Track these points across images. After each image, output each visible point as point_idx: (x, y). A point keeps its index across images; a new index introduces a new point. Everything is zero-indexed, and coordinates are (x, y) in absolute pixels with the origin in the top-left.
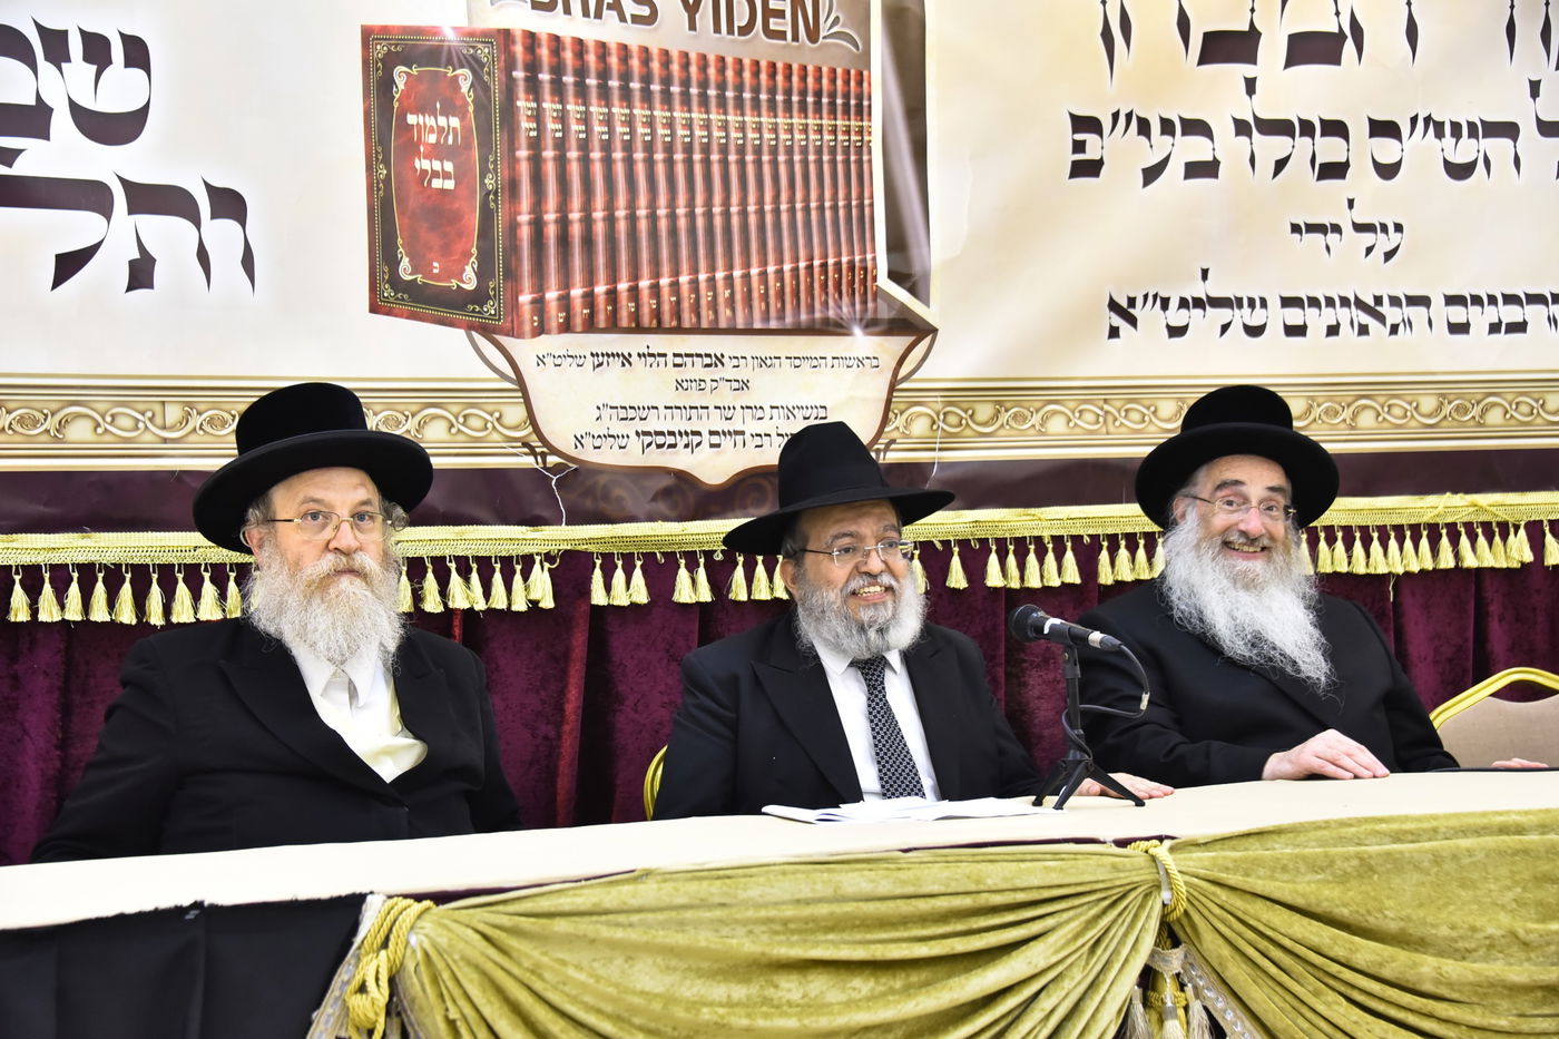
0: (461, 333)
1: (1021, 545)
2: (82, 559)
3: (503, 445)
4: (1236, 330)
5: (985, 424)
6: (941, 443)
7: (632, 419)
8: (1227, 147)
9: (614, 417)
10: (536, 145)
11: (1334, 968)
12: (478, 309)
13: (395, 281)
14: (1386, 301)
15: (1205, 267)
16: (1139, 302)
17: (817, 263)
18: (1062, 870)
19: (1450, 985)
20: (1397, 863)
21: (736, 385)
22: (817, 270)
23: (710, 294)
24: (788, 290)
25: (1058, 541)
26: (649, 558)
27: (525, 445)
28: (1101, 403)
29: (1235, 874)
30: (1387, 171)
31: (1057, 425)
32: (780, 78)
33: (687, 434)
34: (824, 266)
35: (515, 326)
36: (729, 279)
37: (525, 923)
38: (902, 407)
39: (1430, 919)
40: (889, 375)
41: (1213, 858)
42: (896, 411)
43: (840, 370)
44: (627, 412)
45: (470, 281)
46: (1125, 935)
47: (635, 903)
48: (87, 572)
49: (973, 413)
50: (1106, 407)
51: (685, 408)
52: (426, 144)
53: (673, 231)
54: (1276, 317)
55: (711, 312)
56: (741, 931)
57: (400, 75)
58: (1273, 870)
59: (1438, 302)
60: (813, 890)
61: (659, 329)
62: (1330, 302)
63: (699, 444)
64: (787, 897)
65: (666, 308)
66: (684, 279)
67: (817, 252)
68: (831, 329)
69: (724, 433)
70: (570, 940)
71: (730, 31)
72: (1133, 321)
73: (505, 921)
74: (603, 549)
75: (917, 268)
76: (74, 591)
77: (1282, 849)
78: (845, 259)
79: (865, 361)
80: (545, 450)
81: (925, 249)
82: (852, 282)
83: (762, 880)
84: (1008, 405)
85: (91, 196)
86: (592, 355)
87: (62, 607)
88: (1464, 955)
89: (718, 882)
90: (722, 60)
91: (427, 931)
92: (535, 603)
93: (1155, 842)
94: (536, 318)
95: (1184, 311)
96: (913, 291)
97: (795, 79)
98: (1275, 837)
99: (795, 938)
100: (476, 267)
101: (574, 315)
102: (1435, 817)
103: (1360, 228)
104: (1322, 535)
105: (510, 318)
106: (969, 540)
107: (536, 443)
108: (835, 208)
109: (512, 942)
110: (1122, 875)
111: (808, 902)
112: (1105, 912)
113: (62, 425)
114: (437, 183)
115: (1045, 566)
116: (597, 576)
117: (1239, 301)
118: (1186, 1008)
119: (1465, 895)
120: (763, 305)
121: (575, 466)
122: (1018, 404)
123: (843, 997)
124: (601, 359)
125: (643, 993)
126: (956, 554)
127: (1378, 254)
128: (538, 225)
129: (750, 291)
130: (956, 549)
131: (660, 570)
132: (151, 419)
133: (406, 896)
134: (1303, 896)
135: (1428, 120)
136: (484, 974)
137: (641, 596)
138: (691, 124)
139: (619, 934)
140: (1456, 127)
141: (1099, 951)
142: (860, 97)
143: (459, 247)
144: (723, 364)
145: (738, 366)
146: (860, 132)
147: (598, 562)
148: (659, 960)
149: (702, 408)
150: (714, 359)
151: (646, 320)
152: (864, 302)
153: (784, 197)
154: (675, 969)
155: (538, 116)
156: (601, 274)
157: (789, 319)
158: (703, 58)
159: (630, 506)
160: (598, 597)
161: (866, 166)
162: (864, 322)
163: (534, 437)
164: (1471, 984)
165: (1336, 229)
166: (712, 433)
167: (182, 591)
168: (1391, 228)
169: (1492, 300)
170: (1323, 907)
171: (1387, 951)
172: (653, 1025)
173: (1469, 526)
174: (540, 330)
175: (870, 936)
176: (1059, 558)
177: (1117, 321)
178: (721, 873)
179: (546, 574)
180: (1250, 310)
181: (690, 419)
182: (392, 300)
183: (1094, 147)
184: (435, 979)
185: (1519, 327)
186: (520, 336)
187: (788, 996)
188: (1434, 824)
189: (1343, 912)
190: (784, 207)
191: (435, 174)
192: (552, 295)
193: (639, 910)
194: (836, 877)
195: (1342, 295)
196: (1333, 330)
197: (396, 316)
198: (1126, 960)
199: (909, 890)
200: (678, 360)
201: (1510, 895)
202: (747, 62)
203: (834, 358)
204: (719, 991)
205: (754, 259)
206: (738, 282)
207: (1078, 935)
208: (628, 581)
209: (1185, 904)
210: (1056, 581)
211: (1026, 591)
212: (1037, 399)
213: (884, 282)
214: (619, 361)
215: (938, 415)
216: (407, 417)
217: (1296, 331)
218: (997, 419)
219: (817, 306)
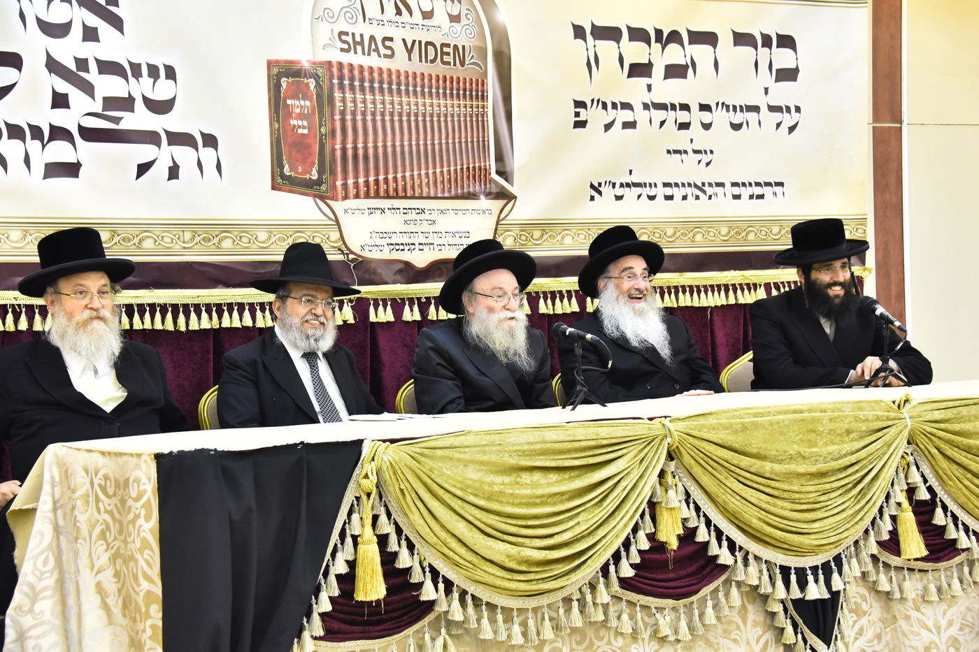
0: (311, 199)
1: (553, 294)
2: (150, 301)
4: (644, 197)
5: (537, 240)
7: (385, 238)
8: (640, 115)
9: (378, 237)
10: (343, 113)
11: (733, 468)
12: (318, 188)
13: (282, 176)
14: (707, 185)
15: (631, 169)
16: (603, 184)
17: (465, 167)
18: (630, 430)
19: (776, 474)
20: (756, 426)
21: (430, 222)
22: (465, 170)
23: (419, 181)
24: (452, 179)
25: (569, 292)
26: (394, 300)
27: (340, 250)
28: (587, 230)
29: (695, 431)
30: (707, 126)
31: (568, 240)
32: (448, 83)
33: (409, 244)
34: (468, 168)
35: (335, 196)
36: (427, 174)
37: (426, 451)
38: (502, 232)
39: (769, 448)
40: (496, 218)
41: (686, 425)
42: (499, 232)
43: (475, 216)
44: (383, 234)
45: (315, 177)
46: (654, 456)
47: (466, 443)
48: (153, 307)
49: (532, 235)
50: (589, 232)
51: (408, 233)
52: (295, 113)
53: (403, 152)
54: (661, 192)
55: (419, 189)
56: (507, 455)
57: (284, 82)
58: (709, 429)
59: (728, 185)
60: (534, 439)
61: (397, 197)
62: (683, 185)
63: (414, 249)
64: (524, 441)
65: (400, 187)
67: (465, 162)
68: (471, 196)
69: (425, 244)
70: (442, 458)
71: (426, 61)
72: (600, 193)
73: (418, 450)
74: (374, 297)
75: (508, 169)
76: (147, 315)
77: (712, 421)
78: (477, 165)
79: (486, 211)
80: (348, 252)
81: (511, 161)
82: (480, 176)
83: (515, 434)
84: (547, 231)
85: (151, 138)
86: (368, 208)
87: (143, 323)
88: (780, 462)
89: (498, 435)
90: (423, 74)
91: (390, 454)
92: (345, 322)
93: (664, 418)
94: (343, 192)
95: (622, 188)
96: (506, 179)
97: (455, 83)
98: (709, 416)
99: (528, 458)
100: (317, 169)
101: (360, 191)
102: (769, 407)
103: (696, 152)
104: (680, 289)
105: (332, 192)
106: (531, 292)
107: (344, 249)
108: (472, 142)
109: (422, 459)
110: (652, 432)
111: (532, 443)
112: (645, 447)
113: (141, 241)
114: (300, 131)
115: (564, 304)
116: (372, 309)
117: (645, 184)
118: (676, 485)
119: (782, 438)
120: (442, 186)
121: (361, 259)
122: (551, 231)
123: (546, 482)
124: (372, 211)
125: (471, 480)
127: (703, 163)
128: (344, 150)
129: (436, 179)
131: (397, 305)
132: (178, 239)
133: (379, 441)
134: (721, 439)
135: (723, 104)
136: (413, 471)
137: (392, 319)
138: (410, 103)
139: (462, 456)
140: (735, 107)
141: (644, 463)
142: (483, 92)
143: (310, 160)
144: (424, 213)
145: (431, 214)
146: (483, 108)
147: (372, 302)
148: (476, 466)
149: (415, 232)
150: (421, 210)
151: (391, 193)
152: (485, 184)
153: (450, 137)
154: (483, 470)
155: (344, 100)
156: (372, 172)
157: (453, 192)
158: (415, 74)
159: (386, 278)
160: (373, 318)
161: (486, 123)
162: (485, 194)
163: (343, 246)
164: (784, 474)
165: (686, 152)
166: (420, 244)
167: (193, 316)
168: (708, 152)
169: (750, 184)
170: (729, 444)
171: (753, 461)
172: (475, 492)
173: (741, 285)
174: (346, 197)
175: (556, 457)
176: (569, 300)
177: (594, 193)
179: (350, 308)
180: (650, 188)
181: (410, 237)
182: (281, 184)
183: (584, 115)
184: (395, 473)
185: (761, 197)
186: (337, 200)
187: (525, 481)
188: (769, 410)
189: (736, 446)
190: (450, 141)
191: (299, 127)
192: (350, 182)
193: (467, 447)
195: (688, 182)
196: (685, 198)
197: (283, 191)
198: (655, 466)
199: (571, 438)
200: (405, 211)
201: (798, 437)
202: (434, 76)
203: (472, 210)
204: (499, 479)
205: (438, 165)
206: (431, 176)
207: (635, 457)
208: (385, 311)
209: (677, 443)
210: (568, 311)
211: (555, 315)
212: (560, 228)
213: (494, 176)
214: (380, 211)
215: (517, 236)
216: (288, 237)
217: (669, 198)
218: (542, 237)
219: (465, 186)
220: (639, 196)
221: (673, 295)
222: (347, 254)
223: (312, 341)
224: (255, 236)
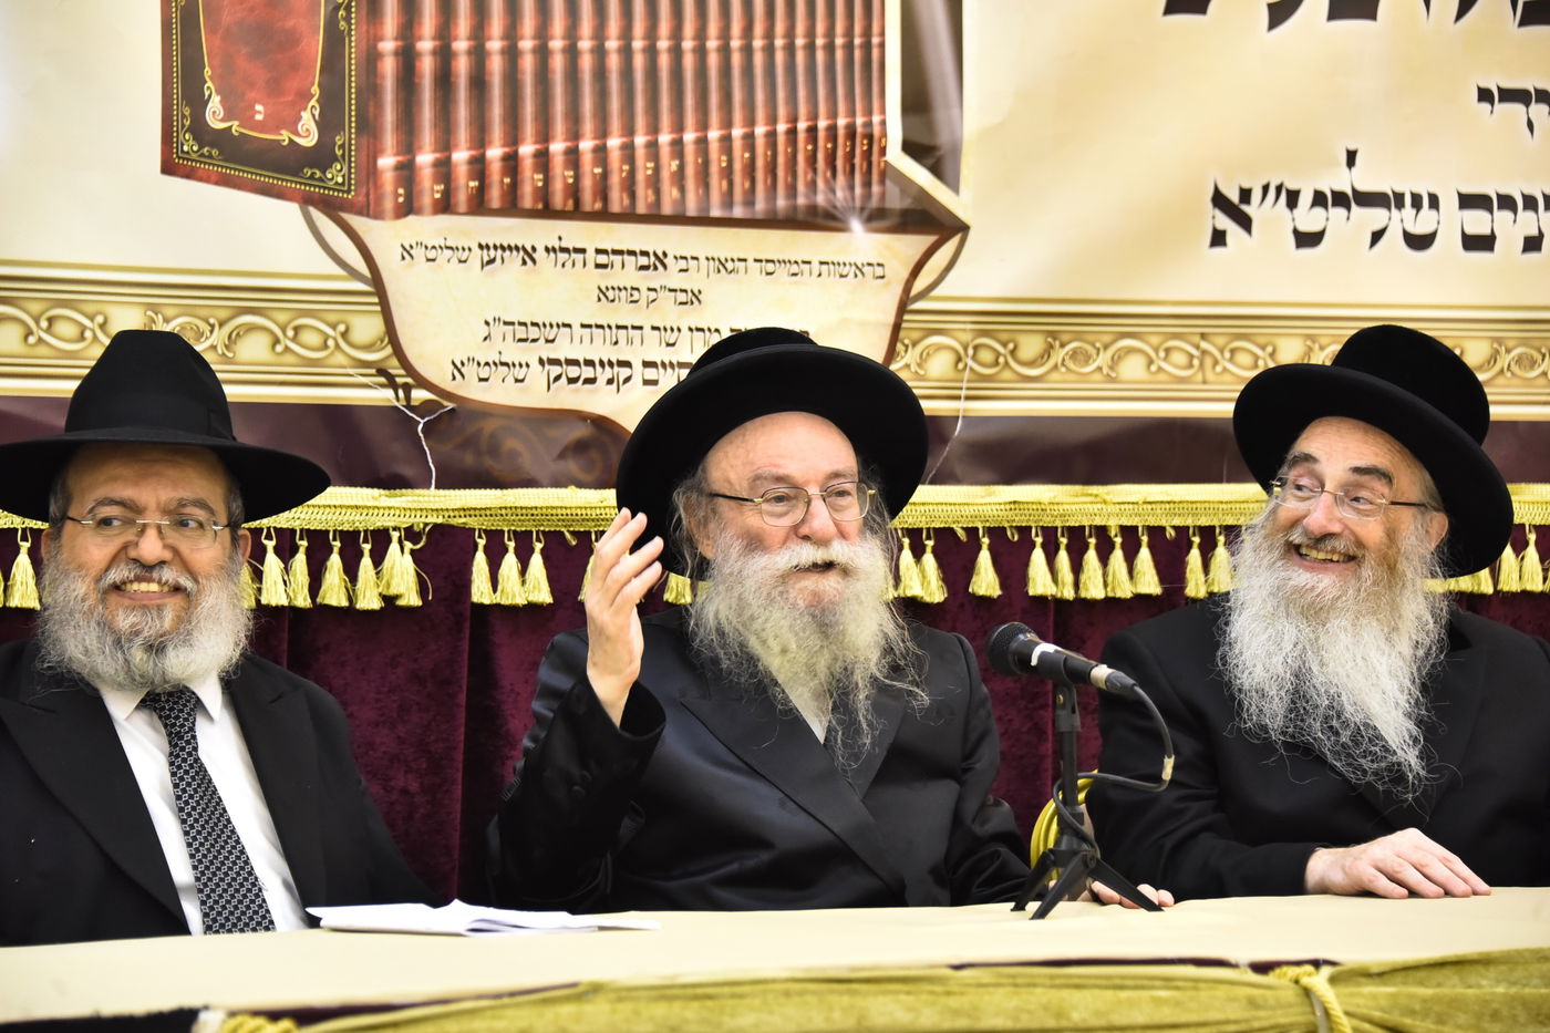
0: (292, 209)
1: (1077, 538)
3: (351, 371)
4: (1394, 238)
5: (1031, 364)
6: (968, 389)
7: (534, 340)
9: (509, 338)
12: (318, 174)
13: (200, 130)
15: (1352, 148)
16: (1256, 196)
17: (802, 125)
18: (1178, 1004)
21: (682, 297)
22: (801, 136)
23: (650, 165)
24: (760, 163)
25: (1129, 533)
26: (553, 540)
27: (382, 372)
28: (1197, 339)
29: (1423, 1020)
31: (1133, 368)
33: (611, 364)
34: (813, 130)
35: (372, 202)
36: (678, 145)
38: (916, 335)
40: (898, 290)
41: (1393, 996)
42: (906, 341)
43: (831, 282)
44: (529, 330)
45: (307, 133)
49: (1015, 348)
50: (1204, 345)
51: (610, 327)
53: (600, 73)
54: (1451, 222)
55: (650, 192)
60: (827, 1020)
61: (576, 213)
62: (1530, 202)
63: (627, 380)
65: (587, 183)
66: (614, 142)
67: (803, 110)
68: (820, 221)
69: (664, 365)
72: (1245, 222)
74: (488, 524)
75: (943, 139)
77: (1490, 987)
78: (842, 122)
79: (866, 269)
80: (409, 380)
81: (955, 111)
82: (850, 156)
83: (757, 1002)
84: (1065, 338)
86: (481, 246)
89: (695, 1005)
92: (389, 600)
93: (1309, 968)
94: (401, 191)
95: (1319, 211)
96: (936, 170)
100: (317, 113)
101: (456, 189)
105: (364, 190)
106: (1004, 528)
107: (395, 368)
108: (830, 48)
110: (1262, 1013)
115: (1110, 568)
116: (480, 562)
117: (1399, 197)
120: (725, 184)
121: (450, 405)
122: (1078, 336)
124: (492, 254)
126: (985, 547)
128: (407, 57)
129: (706, 164)
130: (986, 541)
131: (566, 555)
137: (544, 596)
143: (293, 84)
144: (665, 266)
145: (686, 270)
147: (482, 542)
149: (634, 328)
150: (653, 258)
151: (558, 200)
152: (867, 184)
153: (759, 29)
156: (497, 131)
157: (760, 205)
159: (528, 463)
160: (481, 592)
162: (866, 213)
163: (394, 362)
165: (1544, 96)
166: (647, 364)
174: (408, 208)
176: (1131, 556)
177: (1224, 222)
178: (699, 991)
179: (408, 558)
180: (1414, 211)
181: (616, 343)
182: (194, 156)
186: (378, 216)
190: (758, 43)
192: (425, 159)
194: (859, 1002)
196: (1533, 244)
197: (200, 180)
199: (964, 1025)
200: (602, 259)
203: (822, 263)
205: (714, 117)
206: (690, 150)
208: (523, 571)
210: (1125, 590)
211: (1082, 604)
212: (1106, 331)
213: (896, 157)
214: (518, 257)
215: (966, 349)
216: (212, 326)
217: (1479, 243)
218: (1049, 357)
219: (801, 187)
220: (1377, 236)
223: (138, 655)
224: (100, 319)
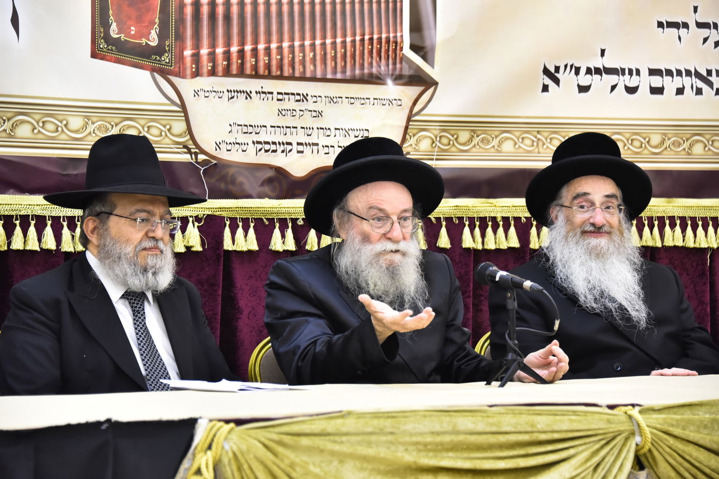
0: (147, 73)
1: (483, 222)
3: (172, 146)
4: (620, 89)
5: (464, 144)
6: (437, 155)
7: (251, 133)
9: (240, 131)
12: (158, 58)
13: (107, 38)
14: (714, 73)
15: (603, 48)
16: (562, 69)
17: (367, 37)
18: (579, 421)
21: (314, 114)
22: (366, 42)
23: (301, 55)
24: (348, 54)
25: (506, 220)
26: (259, 221)
27: (185, 147)
28: (535, 133)
29: (677, 429)
31: (508, 147)
33: (283, 144)
34: (371, 39)
35: (181, 71)
36: (313, 46)
37: (287, 439)
38: (414, 131)
40: (407, 111)
41: (664, 419)
42: (411, 134)
43: (378, 108)
44: (248, 129)
45: (153, 40)
46: (614, 462)
47: (344, 429)
49: (457, 137)
50: (539, 136)
51: (283, 127)
53: (280, 13)
54: (645, 82)
55: (301, 67)
56: (401, 448)
58: (699, 427)
60: (441, 427)
61: (269, 76)
62: (679, 73)
63: (290, 151)
64: (427, 430)
65: (274, 63)
66: (286, 45)
67: (367, 30)
68: (374, 80)
69: (306, 144)
70: (309, 450)
72: (557, 81)
73: (275, 437)
74: (231, 215)
75: (428, 43)
77: (703, 415)
78: (384, 36)
79: (394, 102)
80: (197, 150)
81: (433, 31)
82: (387, 51)
83: (413, 419)
84: (479, 133)
86: (228, 91)
89: (389, 420)
91: (234, 441)
92: (188, 248)
93: (630, 407)
94: (194, 66)
95: (589, 76)
96: (424, 58)
98: (699, 408)
99: (431, 454)
100: (158, 31)
101: (218, 65)
103: (700, 25)
104: (667, 222)
105: (178, 65)
106: (452, 218)
107: (192, 146)
109: (280, 449)
110: (613, 426)
111: (438, 434)
112: (602, 447)
115: (497, 236)
116: (227, 232)
117: (623, 70)
120: (333, 63)
121: (215, 162)
122: (485, 132)
124: (233, 94)
126: (444, 226)
127: (710, 43)
128: (197, 6)
129: (325, 54)
130: (444, 223)
131: (264, 229)
133: (220, 420)
136: (266, 467)
137: (255, 247)
139: (337, 447)
141: (599, 470)
143: (148, 18)
144: (307, 100)
145: (316, 102)
147: (228, 223)
148: (357, 463)
149: (293, 127)
150: (302, 97)
151: (261, 71)
152: (395, 64)
154: (365, 469)
156: (235, 39)
157: (348, 73)
159: (248, 188)
160: (228, 245)
162: (394, 77)
163: (191, 142)
165: (686, 25)
166: (299, 144)
174: (197, 74)
175: (472, 456)
176: (506, 230)
177: (548, 81)
178: (390, 415)
179: (196, 230)
180: (630, 76)
181: (286, 134)
182: (105, 50)
184: (240, 468)
186: (184, 77)
190: (348, 1)
192: (204, 51)
193: (346, 434)
194: (453, 420)
195: (687, 68)
196: (680, 91)
197: (108, 60)
198: (616, 476)
199: (494, 429)
200: (280, 97)
203: (374, 99)
205: (329, 33)
206: (318, 48)
207: (587, 460)
208: (246, 236)
209: (650, 445)
210: (504, 246)
211: (485, 251)
212: (496, 130)
213: (407, 52)
214: (244, 96)
215: (436, 138)
216: (113, 126)
217: (657, 91)
218: (472, 141)
219: (366, 65)
220: (613, 88)
221: (656, 230)
222: (196, 154)
224: (65, 122)
